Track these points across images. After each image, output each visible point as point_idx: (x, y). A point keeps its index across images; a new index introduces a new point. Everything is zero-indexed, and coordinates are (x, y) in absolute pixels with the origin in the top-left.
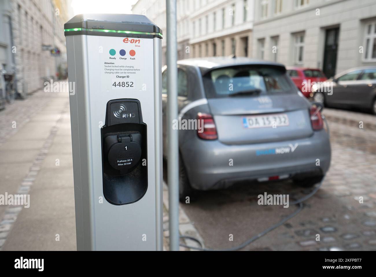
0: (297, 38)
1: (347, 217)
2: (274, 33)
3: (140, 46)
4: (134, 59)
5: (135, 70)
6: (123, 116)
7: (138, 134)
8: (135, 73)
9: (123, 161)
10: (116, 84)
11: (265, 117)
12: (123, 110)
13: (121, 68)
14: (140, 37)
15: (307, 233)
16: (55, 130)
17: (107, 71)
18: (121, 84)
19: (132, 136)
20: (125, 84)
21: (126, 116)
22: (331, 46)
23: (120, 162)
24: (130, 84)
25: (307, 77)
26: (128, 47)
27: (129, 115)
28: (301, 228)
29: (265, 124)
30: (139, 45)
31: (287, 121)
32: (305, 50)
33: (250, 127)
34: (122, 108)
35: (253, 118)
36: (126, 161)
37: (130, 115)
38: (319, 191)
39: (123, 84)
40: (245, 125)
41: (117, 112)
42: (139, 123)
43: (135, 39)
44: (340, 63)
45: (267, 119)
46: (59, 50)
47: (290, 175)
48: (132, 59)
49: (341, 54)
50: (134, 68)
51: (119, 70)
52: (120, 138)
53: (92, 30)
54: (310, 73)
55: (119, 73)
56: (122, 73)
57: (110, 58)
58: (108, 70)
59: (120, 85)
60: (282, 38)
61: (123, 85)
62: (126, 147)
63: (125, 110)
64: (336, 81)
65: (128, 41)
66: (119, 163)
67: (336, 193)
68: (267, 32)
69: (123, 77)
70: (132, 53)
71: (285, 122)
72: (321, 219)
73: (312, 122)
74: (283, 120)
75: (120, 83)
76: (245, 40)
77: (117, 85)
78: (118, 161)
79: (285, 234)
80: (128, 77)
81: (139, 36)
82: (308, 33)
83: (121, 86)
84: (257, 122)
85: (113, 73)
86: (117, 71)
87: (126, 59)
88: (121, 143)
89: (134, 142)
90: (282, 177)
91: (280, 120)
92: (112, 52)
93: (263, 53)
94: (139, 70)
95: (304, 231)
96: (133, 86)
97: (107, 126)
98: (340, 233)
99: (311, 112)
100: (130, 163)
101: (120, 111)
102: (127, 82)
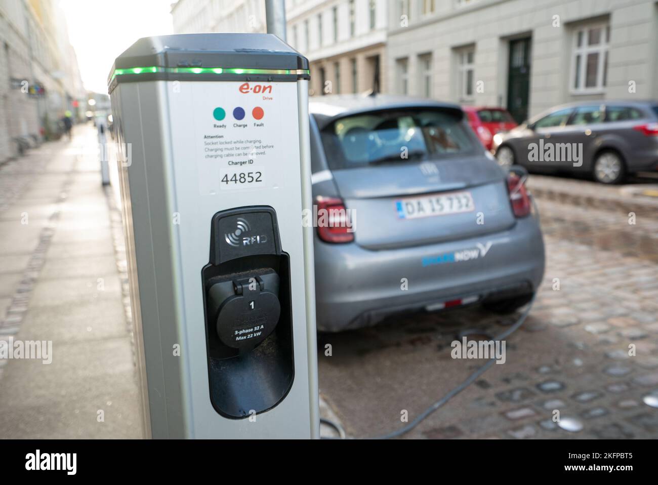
0: (462, 56)
1: (578, 362)
2: (424, 49)
3: (271, 99)
4: (262, 125)
5: (265, 147)
6: (244, 242)
7: (272, 274)
8: (263, 153)
9: (247, 331)
10: (229, 179)
11: (434, 198)
12: (243, 230)
13: (238, 145)
14: (272, 81)
15: (517, 395)
16: (48, 233)
17: (211, 153)
18: (238, 178)
19: (262, 280)
20: (246, 177)
21: (250, 241)
22: (518, 69)
23: (241, 332)
24: (255, 176)
25: (484, 122)
26: (250, 100)
27: (256, 238)
28: (505, 388)
29: (433, 210)
30: (270, 96)
31: (471, 203)
32: (476, 75)
33: (408, 217)
34: (240, 224)
35: (414, 201)
36: (252, 330)
37: (258, 238)
38: (529, 319)
39: (241, 177)
40: (400, 213)
41: (233, 234)
42: (275, 254)
43: (263, 84)
44: (535, 98)
45: (438, 201)
46: (43, 87)
47: (481, 296)
48: (258, 125)
49: (536, 82)
50: (262, 144)
51: (232, 149)
52: (239, 287)
53: (177, 70)
54: (487, 115)
55: (233, 155)
56: (239, 155)
57: (215, 126)
58: (212, 150)
59: (236, 180)
60: (436, 56)
61: (242, 180)
62: (252, 304)
63: (247, 230)
64: (533, 128)
65: (249, 90)
66: (238, 335)
67: (555, 321)
68: (411, 46)
69: (242, 163)
70: (258, 113)
71: (467, 205)
72: (536, 369)
73: (512, 202)
74: (464, 201)
75: (235, 175)
76: (375, 61)
77: (231, 180)
78: (237, 332)
79: (479, 399)
80: (251, 162)
81: (270, 77)
82: (480, 47)
83: (238, 182)
84: (420, 209)
85: (221, 156)
86: (230, 152)
87: (246, 125)
88: (242, 297)
89: (267, 290)
90: (466, 301)
91: (460, 202)
92: (219, 114)
93: (405, 82)
94: (273, 147)
95: (511, 392)
96: (261, 181)
97: (214, 265)
98: (571, 392)
99: (510, 186)
100: (259, 334)
101: (238, 232)
102: (249, 173)
